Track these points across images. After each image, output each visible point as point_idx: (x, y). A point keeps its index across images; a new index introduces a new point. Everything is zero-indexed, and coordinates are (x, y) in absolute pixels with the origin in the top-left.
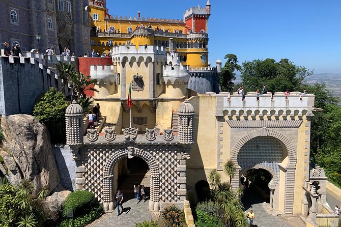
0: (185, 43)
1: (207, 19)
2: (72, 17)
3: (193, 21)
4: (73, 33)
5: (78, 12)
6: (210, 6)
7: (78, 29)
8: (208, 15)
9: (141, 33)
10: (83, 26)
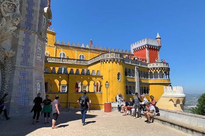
0: (147, 73)
1: (159, 50)
2: (18, 8)
3: (147, 51)
4: (14, 47)
5: (30, 11)
6: (160, 38)
7: (27, 40)
8: (160, 47)
9: (112, 57)
10: (36, 36)
